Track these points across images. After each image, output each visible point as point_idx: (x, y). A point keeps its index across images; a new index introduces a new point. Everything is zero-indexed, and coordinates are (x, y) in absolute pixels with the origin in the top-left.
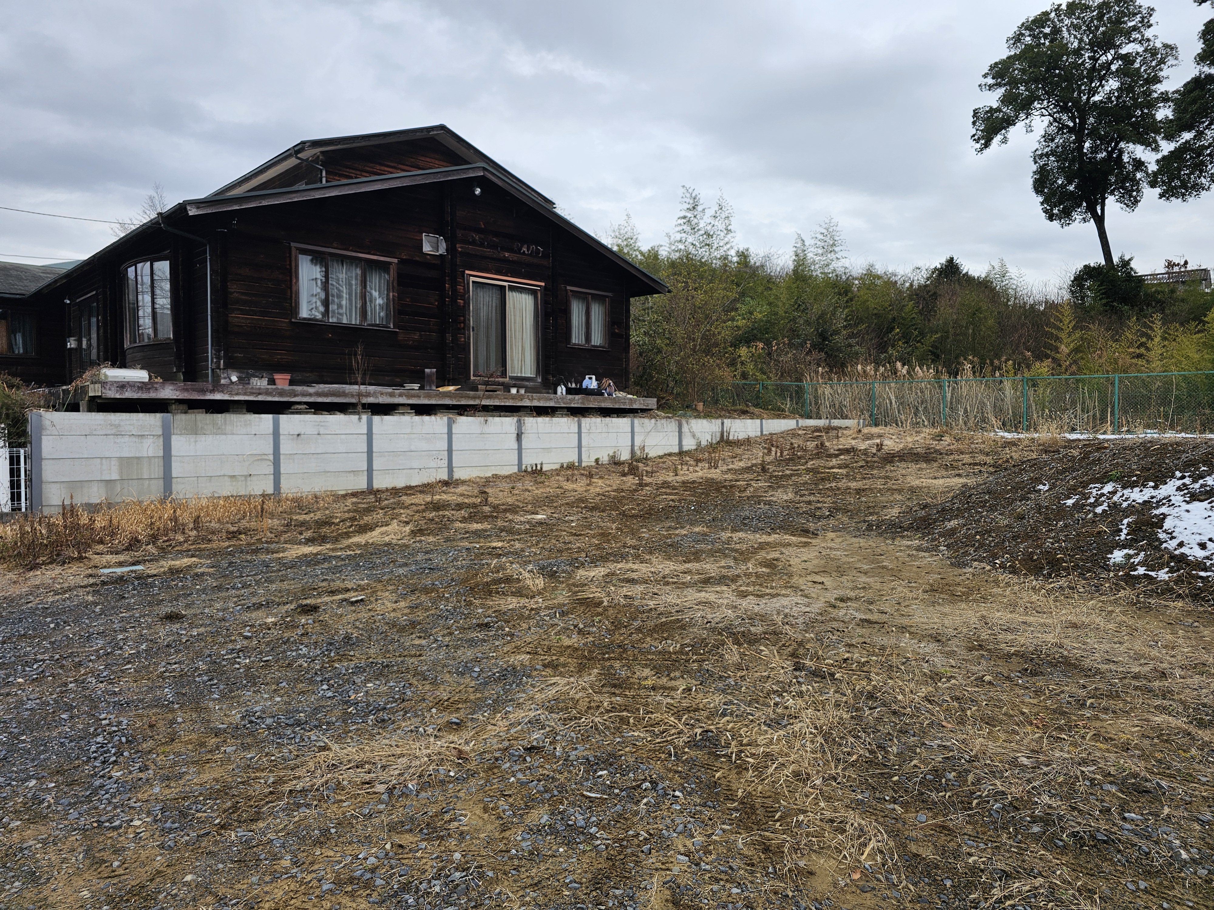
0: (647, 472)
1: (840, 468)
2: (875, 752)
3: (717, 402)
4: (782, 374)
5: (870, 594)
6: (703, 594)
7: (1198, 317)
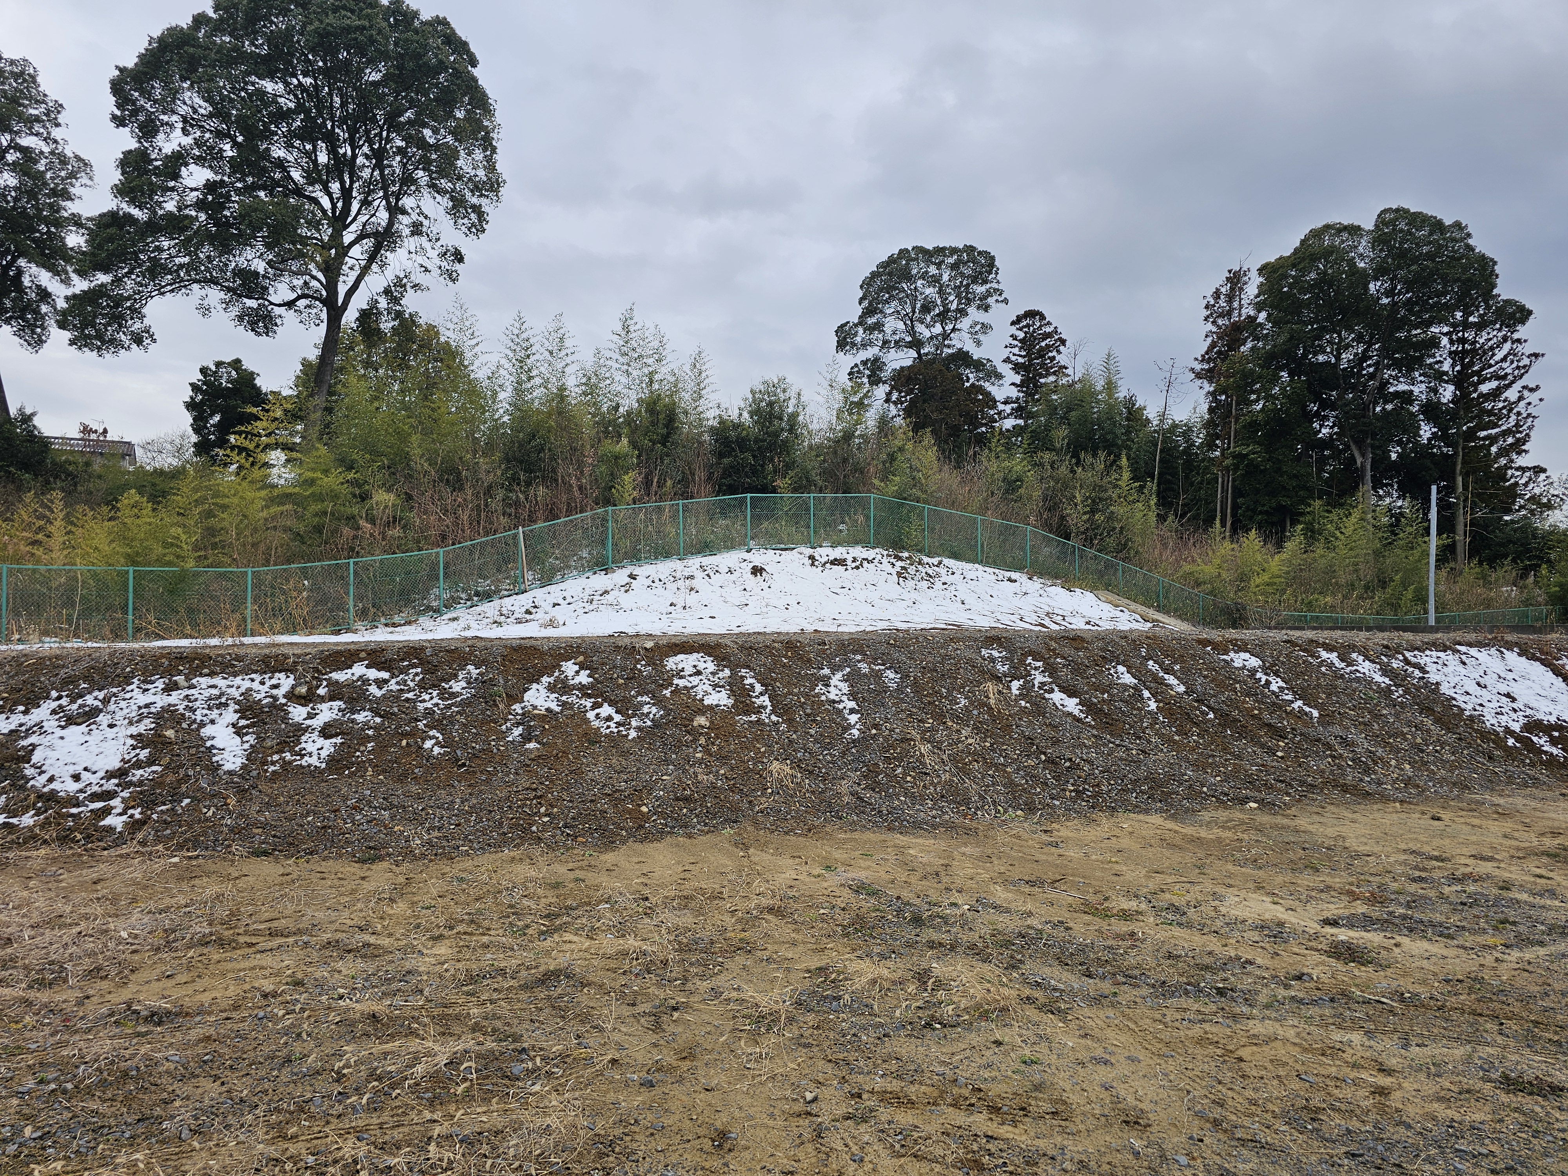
7: (111, 500)
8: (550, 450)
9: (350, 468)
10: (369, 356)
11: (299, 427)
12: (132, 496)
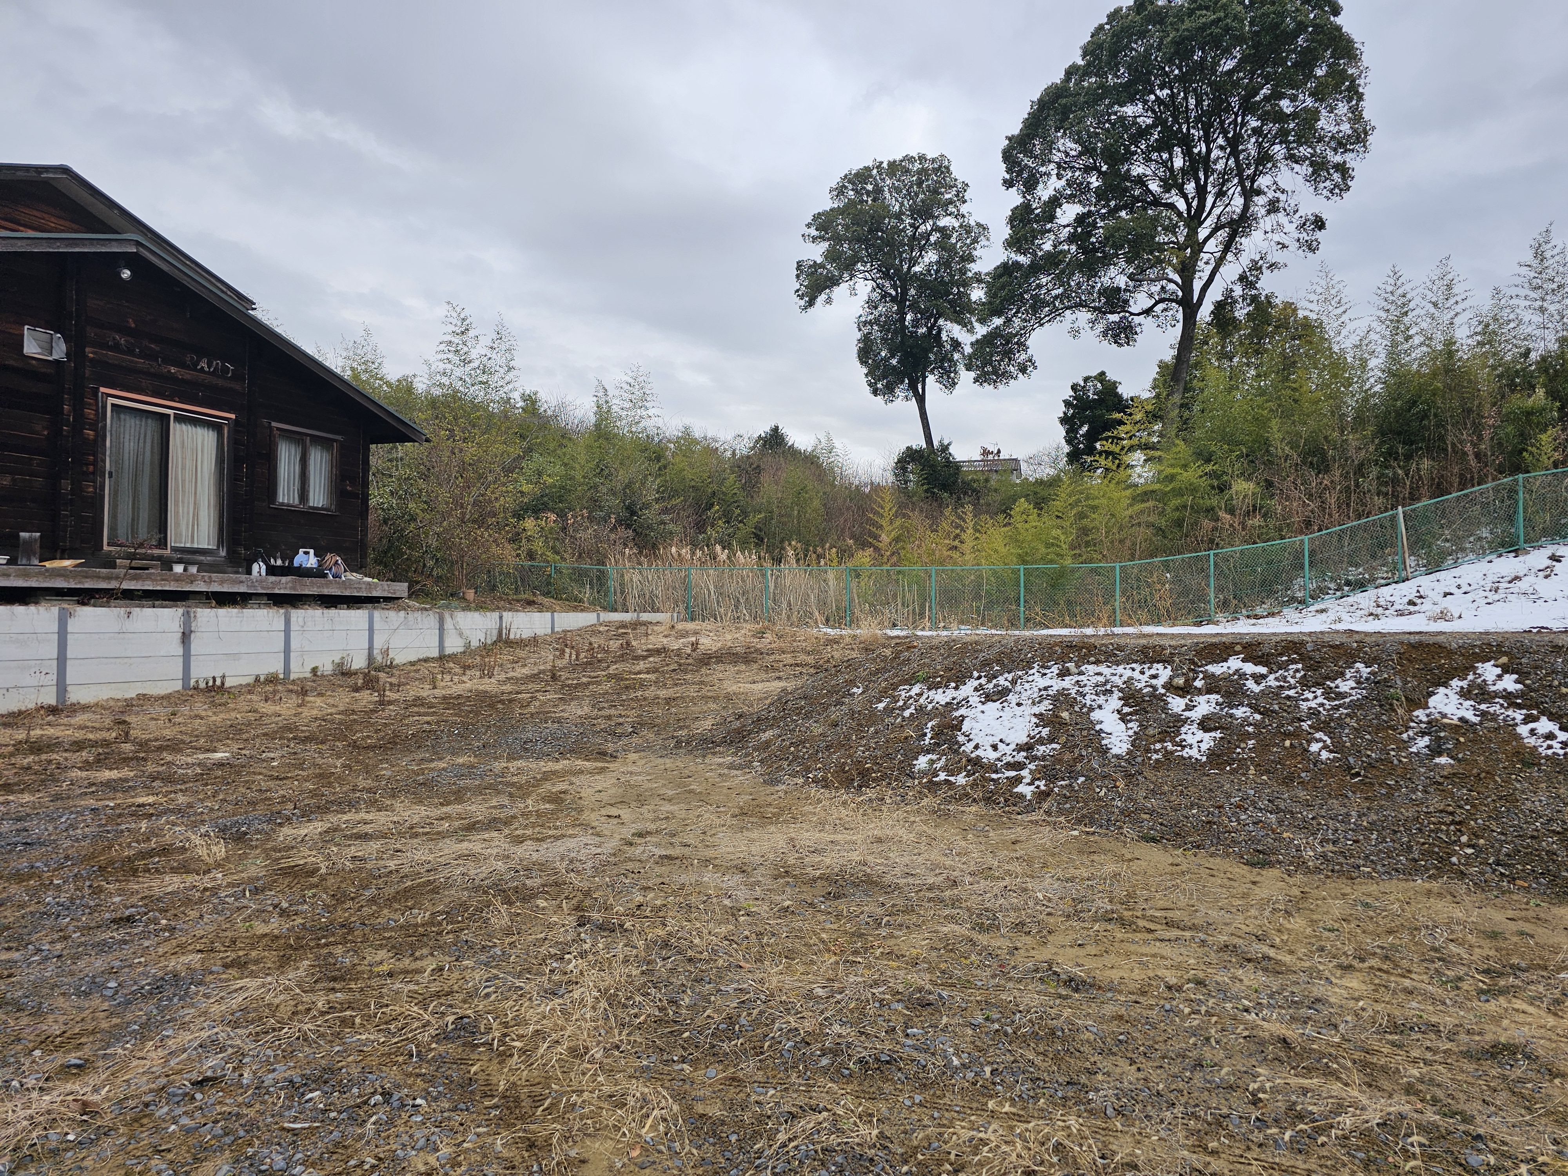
0: (391, 684)
1: (648, 673)
2: (666, 1009)
3: (493, 588)
4: (580, 555)
5: (673, 825)
6: (465, 845)
7: (1005, 509)
8: (1436, 415)
9: (1208, 461)
10: (1223, 347)
11: (1156, 427)
12: (1022, 504)
